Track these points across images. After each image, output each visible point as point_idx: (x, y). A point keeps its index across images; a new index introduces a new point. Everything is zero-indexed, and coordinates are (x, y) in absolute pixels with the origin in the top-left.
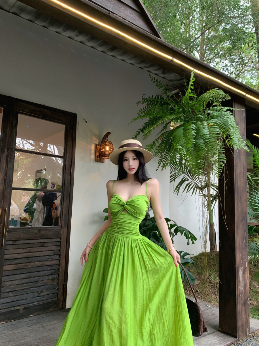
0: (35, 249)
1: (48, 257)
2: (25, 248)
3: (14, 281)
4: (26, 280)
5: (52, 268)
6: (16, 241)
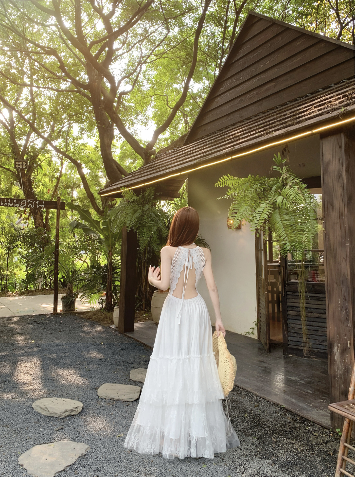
3: (297, 325)
6: (295, 292)
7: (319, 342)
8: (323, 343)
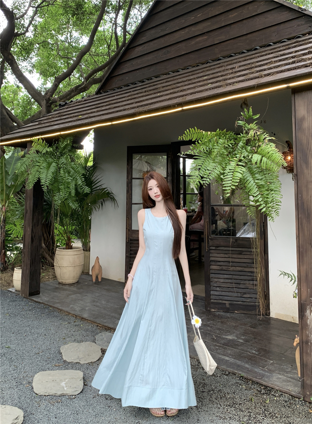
2: (226, 254)
3: (220, 279)
4: (230, 281)
5: (252, 274)
6: (218, 247)
7: (241, 294)
8: (245, 296)
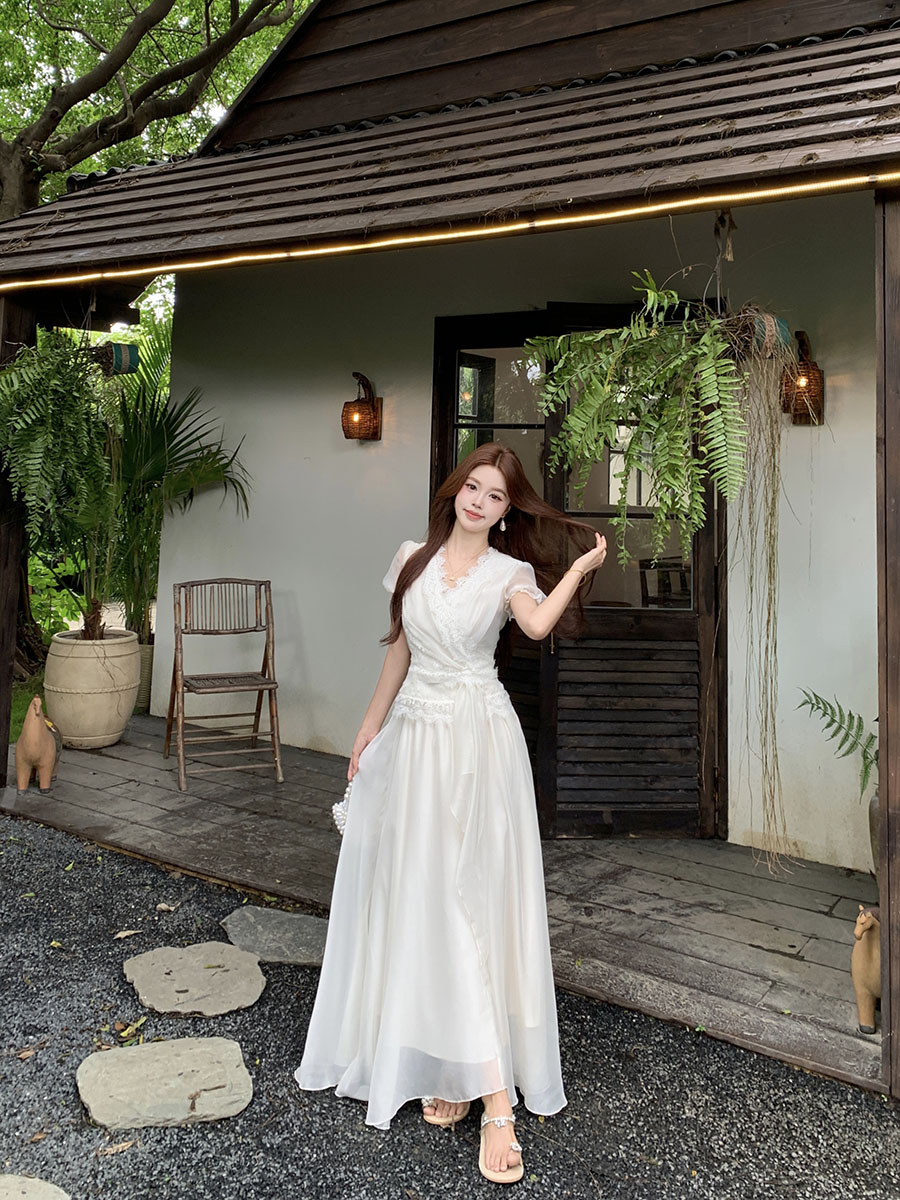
0: (633, 665)
1: (666, 687)
2: (607, 660)
3: (585, 738)
4: (614, 742)
5: (679, 718)
6: (583, 640)
